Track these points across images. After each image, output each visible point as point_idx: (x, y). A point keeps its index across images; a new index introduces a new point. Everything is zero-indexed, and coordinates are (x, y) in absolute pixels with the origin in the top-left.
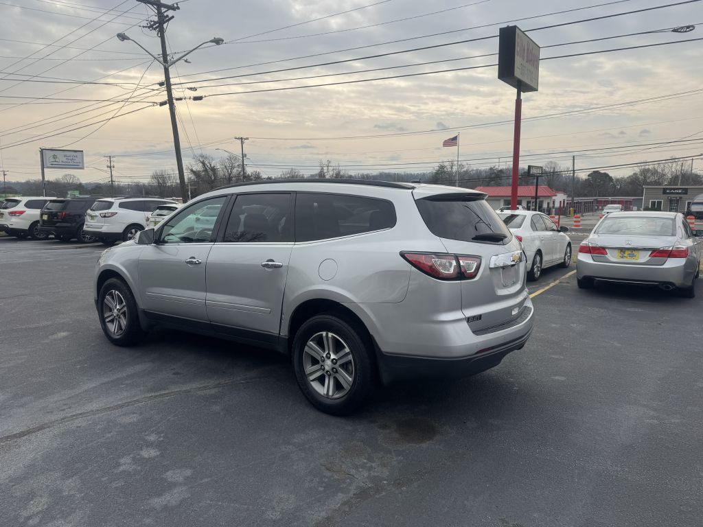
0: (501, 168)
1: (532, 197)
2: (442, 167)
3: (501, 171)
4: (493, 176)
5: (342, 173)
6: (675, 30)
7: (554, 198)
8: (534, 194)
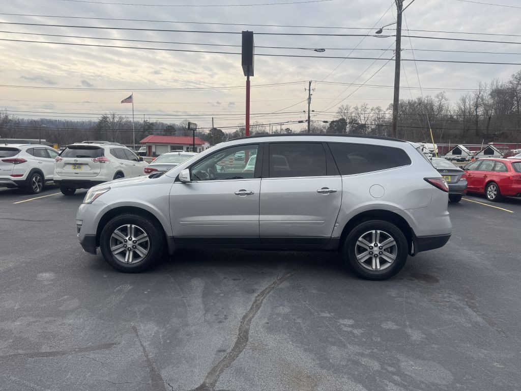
0: (151, 122)
1: (190, 145)
2: (105, 118)
3: (152, 124)
4: (146, 127)
5: (10, 117)
6: (316, 50)
7: (203, 145)
8: (192, 143)
